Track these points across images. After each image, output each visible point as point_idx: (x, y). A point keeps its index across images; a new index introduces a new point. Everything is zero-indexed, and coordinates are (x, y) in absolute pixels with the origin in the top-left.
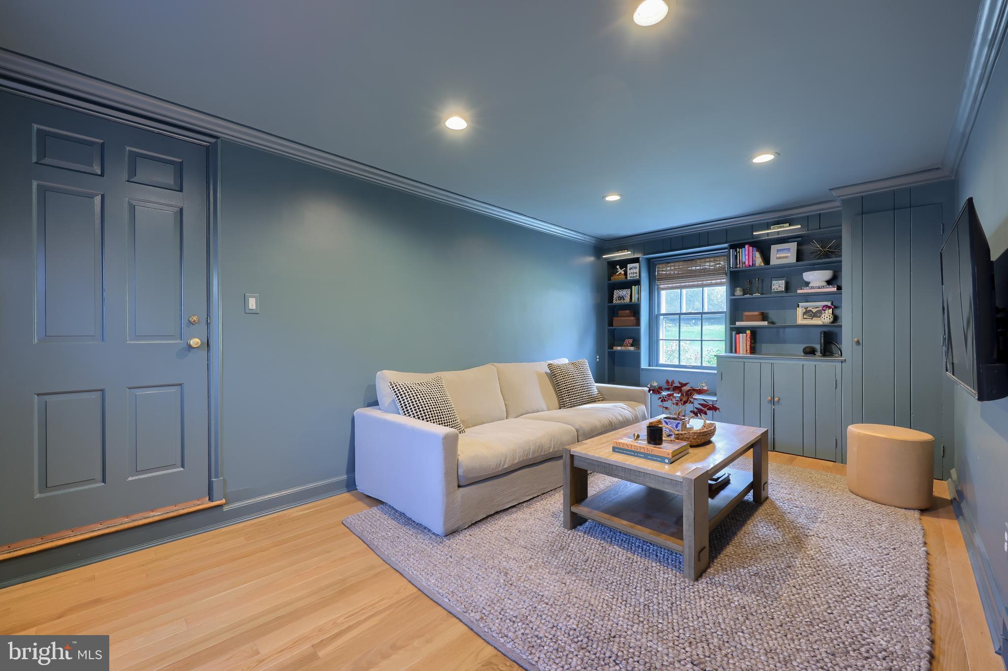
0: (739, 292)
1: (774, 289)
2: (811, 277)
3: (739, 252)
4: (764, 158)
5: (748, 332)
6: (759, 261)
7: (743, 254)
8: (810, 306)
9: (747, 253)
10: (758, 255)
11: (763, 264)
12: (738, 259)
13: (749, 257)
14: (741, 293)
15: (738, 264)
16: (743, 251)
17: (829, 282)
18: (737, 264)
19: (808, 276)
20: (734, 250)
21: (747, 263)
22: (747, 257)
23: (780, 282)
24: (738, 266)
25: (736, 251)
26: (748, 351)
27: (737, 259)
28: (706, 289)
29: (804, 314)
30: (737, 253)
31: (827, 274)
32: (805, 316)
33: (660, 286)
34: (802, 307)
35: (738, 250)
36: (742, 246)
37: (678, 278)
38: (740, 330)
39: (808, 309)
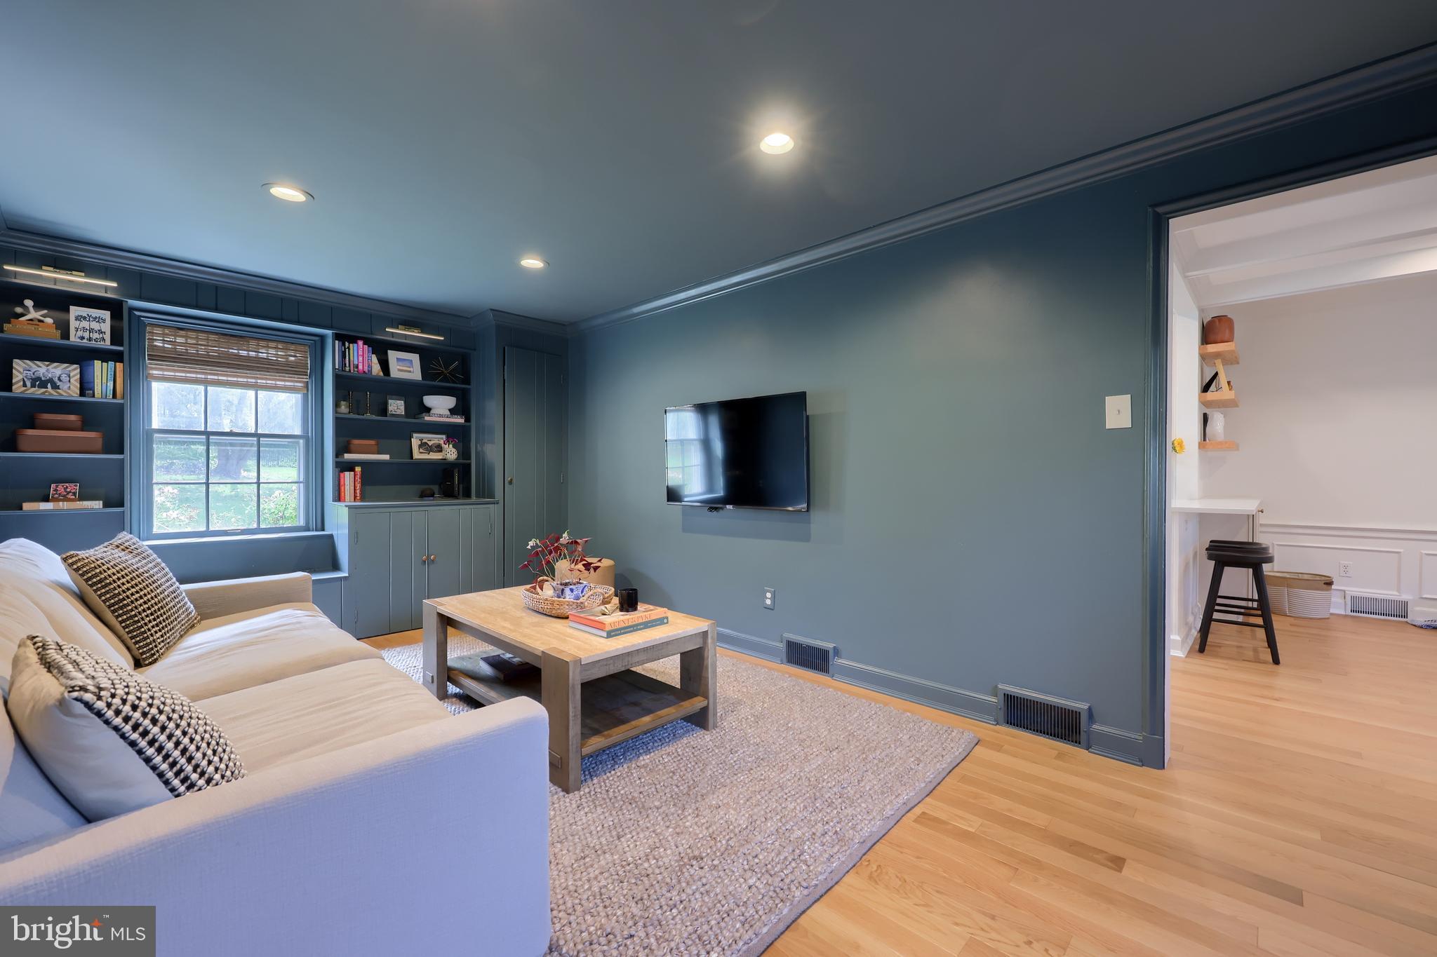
0: (344, 408)
1: (391, 411)
2: (435, 402)
3: (349, 348)
4: (532, 263)
5: (358, 469)
6: (376, 369)
7: (356, 353)
8: (426, 438)
9: (361, 353)
10: (374, 359)
11: (381, 374)
12: (347, 357)
13: (362, 359)
14: (347, 410)
15: (347, 365)
16: (355, 348)
17: (453, 411)
18: (345, 366)
19: (429, 400)
20: (341, 343)
21: (360, 367)
22: (361, 359)
23: (398, 402)
24: (347, 369)
25: (344, 345)
26: (358, 498)
27: (345, 358)
28: (262, 394)
29: (420, 446)
30: (345, 349)
31: (450, 402)
32: (421, 450)
33: (151, 372)
34: (416, 438)
35: (347, 344)
36: (353, 340)
37: (197, 362)
38: (350, 467)
39: (424, 441)
